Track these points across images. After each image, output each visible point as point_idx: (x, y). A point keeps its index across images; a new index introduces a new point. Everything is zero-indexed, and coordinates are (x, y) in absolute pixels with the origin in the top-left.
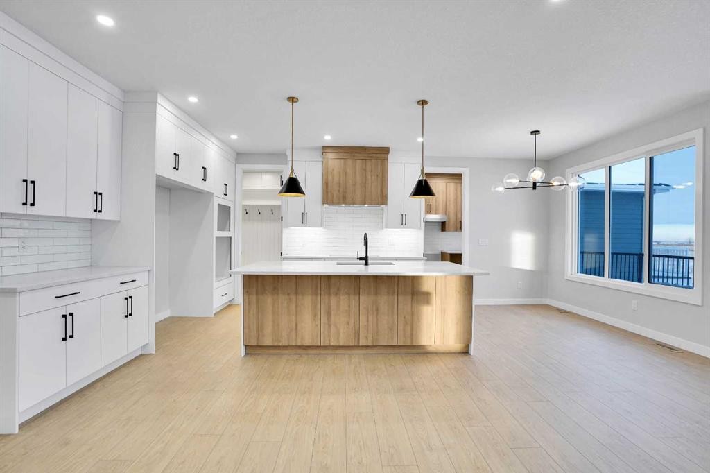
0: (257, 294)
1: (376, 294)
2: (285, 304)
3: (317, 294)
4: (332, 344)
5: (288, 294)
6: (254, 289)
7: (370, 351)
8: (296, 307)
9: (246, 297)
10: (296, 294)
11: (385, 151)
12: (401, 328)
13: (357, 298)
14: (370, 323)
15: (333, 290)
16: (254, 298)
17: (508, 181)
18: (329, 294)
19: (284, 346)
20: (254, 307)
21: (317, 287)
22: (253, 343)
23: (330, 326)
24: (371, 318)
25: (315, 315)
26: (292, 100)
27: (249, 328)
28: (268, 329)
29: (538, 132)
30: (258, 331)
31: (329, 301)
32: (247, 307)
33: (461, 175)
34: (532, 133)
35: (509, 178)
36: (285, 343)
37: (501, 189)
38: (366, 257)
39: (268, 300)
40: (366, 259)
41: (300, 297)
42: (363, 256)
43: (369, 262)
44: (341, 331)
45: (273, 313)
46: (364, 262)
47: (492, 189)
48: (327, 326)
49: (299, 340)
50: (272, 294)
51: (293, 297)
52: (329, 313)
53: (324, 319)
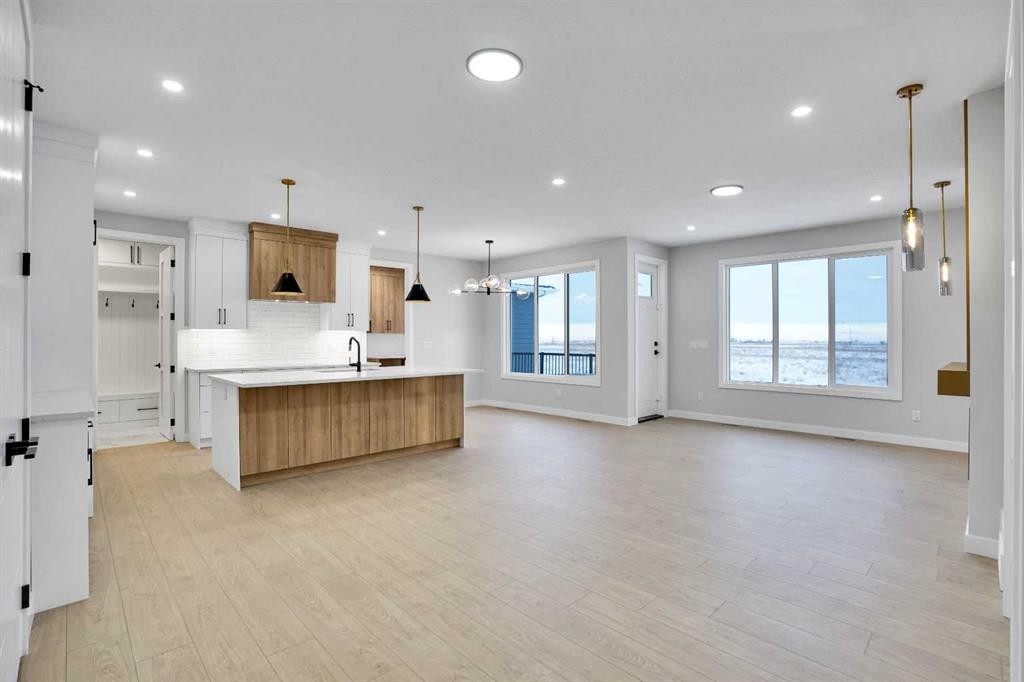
0: (257, 412)
1: (385, 399)
2: (292, 420)
3: (326, 405)
4: (344, 457)
5: (295, 408)
6: (254, 407)
7: (378, 459)
8: (305, 421)
9: (243, 415)
10: (305, 406)
11: (333, 238)
12: (407, 429)
13: (367, 404)
14: (380, 429)
15: (344, 398)
16: (253, 416)
17: (469, 286)
18: (340, 403)
19: (292, 468)
20: (253, 426)
21: (327, 397)
22: (254, 470)
23: (340, 437)
24: (380, 423)
25: (325, 429)
26: (288, 182)
27: (248, 453)
28: (272, 451)
29: (491, 242)
30: (259, 455)
31: (340, 409)
32: (244, 427)
33: (403, 271)
34: (487, 242)
35: (470, 283)
36: (292, 464)
37: (458, 292)
38: (359, 362)
39: (272, 417)
40: (358, 365)
41: (308, 409)
42: (356, 361)
43: (362, 368)
44: (353, 440)
45: (278, 432)
46: (356, 368)
47: (449, 292)
48: (337, 438)
49: (308, 459)
50: (277, 409)
51: (301, 410)
52: (339, 424)
53: (335, 431)
